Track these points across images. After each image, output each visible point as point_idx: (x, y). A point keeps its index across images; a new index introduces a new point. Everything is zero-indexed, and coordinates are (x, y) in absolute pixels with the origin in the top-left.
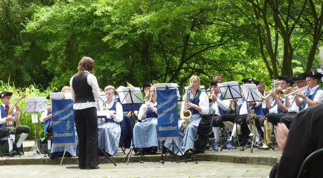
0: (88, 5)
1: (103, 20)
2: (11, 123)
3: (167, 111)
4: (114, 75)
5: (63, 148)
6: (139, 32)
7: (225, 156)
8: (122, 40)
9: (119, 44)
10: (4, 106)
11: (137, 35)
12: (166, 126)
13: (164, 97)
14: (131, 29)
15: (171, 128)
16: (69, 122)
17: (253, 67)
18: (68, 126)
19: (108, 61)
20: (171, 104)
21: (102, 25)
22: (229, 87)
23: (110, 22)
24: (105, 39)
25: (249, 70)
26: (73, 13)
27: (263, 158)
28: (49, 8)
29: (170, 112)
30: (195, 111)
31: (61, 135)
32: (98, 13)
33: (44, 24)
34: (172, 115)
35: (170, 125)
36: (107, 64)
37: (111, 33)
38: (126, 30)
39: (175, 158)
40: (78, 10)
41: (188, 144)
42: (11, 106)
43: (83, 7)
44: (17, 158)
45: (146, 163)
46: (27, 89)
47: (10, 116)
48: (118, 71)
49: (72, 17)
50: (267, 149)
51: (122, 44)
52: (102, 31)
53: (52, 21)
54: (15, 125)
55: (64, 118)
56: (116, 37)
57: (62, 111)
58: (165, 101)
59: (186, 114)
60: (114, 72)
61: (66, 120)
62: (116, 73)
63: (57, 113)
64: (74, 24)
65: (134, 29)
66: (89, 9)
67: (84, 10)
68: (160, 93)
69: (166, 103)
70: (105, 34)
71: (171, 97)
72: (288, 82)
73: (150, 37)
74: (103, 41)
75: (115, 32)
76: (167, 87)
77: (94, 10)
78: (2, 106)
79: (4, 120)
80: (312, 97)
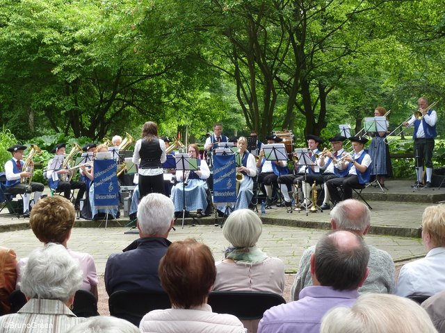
0: (33, 31)
3: (225, 175)
4: (62, 112)
5: (104, 210)
6: (94, 65)
7: (285, 220)
8: (73, 72)
9: (72, 78)
10: (16, 160)
11: (91, 68)
12: (223, 191)
13: (221, 162)
14: (84, 60)
15: (228, 194)
16: (111, 184)
18: (111, 188)
19: (54, 96)
20: (228, 170)
22: (274, 148)
23: (59, 51)
26: (15, 39)
29: (227, 178)
31: (102, 198)
34: (230, 181)
35: (227, 191)
36: (53, 99)
37: (61, 65)
38: (79, 61)
40: (21, 36)
43: (27, 32)
47: (24, 172)
49: (13, 43)
51: (75, 77)
52: (50, 62)
55: (106, 180)
56: (66, 68)
57: (104, 172)
58: (222, 166)
59: (239, 178)
60: (63, 108)
61: (109, 181)
62: (65, 109)
63: (99, 174)
65: (89, 60)
66: (35, 36)
67: (28, 36)
68: (217, 159)
69: (223, 168)
70: (55, 65)
71: (230, 163)
73: (108, 70)
74: (52, 74)
75: (65, 63)
76: (224, 153)
77: (41, 36)
78: (13, 161)
79: (18, 175)
80: (359, 161)
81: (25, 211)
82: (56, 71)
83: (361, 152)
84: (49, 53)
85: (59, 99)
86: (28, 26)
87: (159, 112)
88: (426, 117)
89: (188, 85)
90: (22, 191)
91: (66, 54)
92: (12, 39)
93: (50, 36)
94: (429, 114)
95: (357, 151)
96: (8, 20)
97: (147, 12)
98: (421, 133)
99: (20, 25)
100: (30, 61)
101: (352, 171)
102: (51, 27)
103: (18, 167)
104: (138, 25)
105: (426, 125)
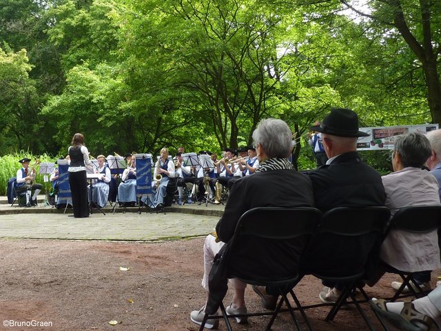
0: (87, 95)
1: (98, 106)
2: (29, 182)
3: (144, 174)
4: (105, 147)
5: (66, 201)
6: (124, 115)
8: (111, 120)
10: (24, 169)
11: (122, 117)
12: (142, 186)
13: (142, 164)
14: (118, 112)
15: (146, 187)
17: (209, 141)
19: (101, 136)
20: (146, 170)
21: (97, 109)
22: (190, 157)
23: (103, 107)
24: (99, 120)
25: (206, 143)
26: (76, 101)
27: (215, 211)
28: (59, 97)
29: (146, 175)
30: (165, 175)
31: (64, 191)
32: (94, 101)
33: (55, 108)
34: (147, 178)
35: (145, 185)
36: (100, 139)
37: (104, 116)
38: (115, 113)
39: (149, 210)
40: (80, 99)
41: (159, 200)
42: (29, 169)
43: (83, 96)
44: (32, 208)
45: (127, 214)
46: (42, 157)
47: (28, 177)
48: (109, 144)
49: (75, 103)
50: (218, 204)
51: (112, 124)
52: (97, 114)
53: (60, 106)
54: (31, 183)
57: (66, 174)
58: (142, 167)
59: (158, 178)
60: (106, 145)
63: (62, 175)
64: (77, 108)
65: (121, 112)
66: (88, 98)
67: (84, 98)
68: (139, 161)
69: (143, 168)
70: (100, 116)
71: (147, 164)
72: (232, 153)
73: (133, 118)
75: (106, 115)
76: (144, 157)
77: (91, 98)
78: (22, 170)
79: (24, 179)
83: (254, 158)
85: (104, 139)
86: (84, 92)
91: (107, 109)
93: (97, 98)
98: (317, 148)
99: (80, 92)
103: (25, 174)
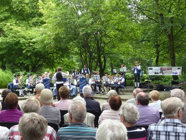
9: (29, 54)
11: (35, 51)
13: (82, 80)
14: (33, 48)
23: (25, 46)
29: (84, 85)
32: (21, 42)
38: (31, 49)
40: (13, 41)
43: (15, 39)
52: (22, 49)
55: (47, 85)
56: (27, 51)
57: (46, 83)
60: (26, 64)
61: (47, 86)
66: (17, 40)
67: (15, 41)
69: (83, 82)
73: (40, 52)
75: (27, 49)
76: (83, 78)
77: (19, 41)
79: (18, 84)
80: (121, 80)
81: (20, 95)
82: (24, 52)
83: (122, 78)
84: (22, 46)
85: (24, 61)
86: (15, 37)
87: (53, 64)
88: (137, 67)
89: (62, 56)
90: (19, 89)
91: (27, 47)
92: (10, 41)
93: (22, 41)
94: (138, 66)
95: (121, 77)
96: (9, 35)
97: (56, 34)
98: (136, 72)
99: (13, 37)
100: (15, 48)
101: (119, 83)
102: (22, 38)
103: (17, 82)
104: (53, 38)
105: (137, 69)
